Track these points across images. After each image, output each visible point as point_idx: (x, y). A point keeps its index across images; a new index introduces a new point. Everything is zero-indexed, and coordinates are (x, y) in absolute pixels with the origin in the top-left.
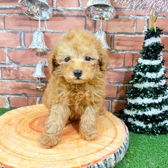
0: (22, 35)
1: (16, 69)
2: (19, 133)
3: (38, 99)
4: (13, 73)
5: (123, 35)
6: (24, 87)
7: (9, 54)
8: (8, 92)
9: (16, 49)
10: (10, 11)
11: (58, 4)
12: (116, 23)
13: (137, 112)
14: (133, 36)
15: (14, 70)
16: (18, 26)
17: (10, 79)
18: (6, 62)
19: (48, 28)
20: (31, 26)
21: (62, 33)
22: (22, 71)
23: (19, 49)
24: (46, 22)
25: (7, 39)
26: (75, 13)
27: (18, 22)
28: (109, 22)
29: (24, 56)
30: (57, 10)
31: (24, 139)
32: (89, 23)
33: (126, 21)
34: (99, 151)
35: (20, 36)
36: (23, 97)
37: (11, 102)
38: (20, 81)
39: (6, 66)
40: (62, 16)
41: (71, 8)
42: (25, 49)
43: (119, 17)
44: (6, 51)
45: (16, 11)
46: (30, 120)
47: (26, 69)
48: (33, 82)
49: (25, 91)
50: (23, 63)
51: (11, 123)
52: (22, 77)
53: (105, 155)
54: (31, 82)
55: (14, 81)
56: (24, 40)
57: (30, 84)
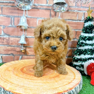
0: (13, 19)
1: (7, 38)
2: (17, 75)
3: (20, 57)
4: (6, 41)
5: (71, 21)
6: (12, 50)
7: (4, 29)
8: (1, 53)
9: (8, 27)
10: (6, 4)
11: (35, 2)
12: (67, 14)
13: (82, 63)
14: (76, 22)
15: (6, 39)
16: (10, 13)
17: (3, 45)
18: (2, 34)
19: (29, 15)
20: (18, 13)
21: (36, 18)
22: (12, 40)
23: (10, 27)
24: (27, 11)
25: (3, 20)
26: (45, 8)
27: (10, 11)
28: (63, 13)
29: (13, 31)
30: (34, 5)
31: (21, 78)
32: (53, 13)
33: (73, 13)
34: (69, 83)
35: (11, 19)
36: (11, 56)
37: (3, 59)
38: (10, 46)
39: (1, 37)
40: (37, 8)
41: (42, 5)
42: (14, 27)
43: (69, 11)
44: (2, 27)
45: (10, 4)
46: (20, 68)
47: (14, 39)
48: (18, 47)
49: (12, 52)
50: (12, 35)
51: (9, 70)
52: (11, 44)
53: (74, 85)
54: (17, 47)
55: (6, 46)
56: (14, 21)
57: (16, 48)
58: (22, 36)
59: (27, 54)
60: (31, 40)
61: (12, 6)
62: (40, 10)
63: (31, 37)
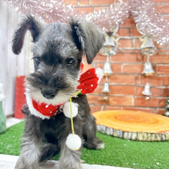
3: (103, 107)
5: (161, 65)
19: (112, 60)
24: (110, 57)
41: (127, 48)
43: (159, 53)
48: (100, 95)
57: (97, 97)
62: (125, 54)
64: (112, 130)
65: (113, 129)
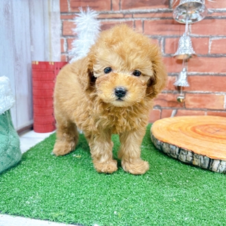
0: (162, 41)
3: (174, 112)
10: (151, 15)
19: (193, 32)
20: (171, 30)
21: (208, 37)
24: (190, 25)
27: (159, 26)
35: (160, 42)
36: (156, 109)
40: (210, 18)
41: (221, 10)
45: (158, 15)
48: (170, 93)
49: (159, 103)
51: (173, 130)
54: (168, 93)
56: (164, 46)
57: (166, 95)
58: (182, 73)
59: (187, 107)
60: (195, 80)
61: (163, 18)
62: (217, 21)
63: (197, 75)
64: (190, 154)
65: (193, 153)
